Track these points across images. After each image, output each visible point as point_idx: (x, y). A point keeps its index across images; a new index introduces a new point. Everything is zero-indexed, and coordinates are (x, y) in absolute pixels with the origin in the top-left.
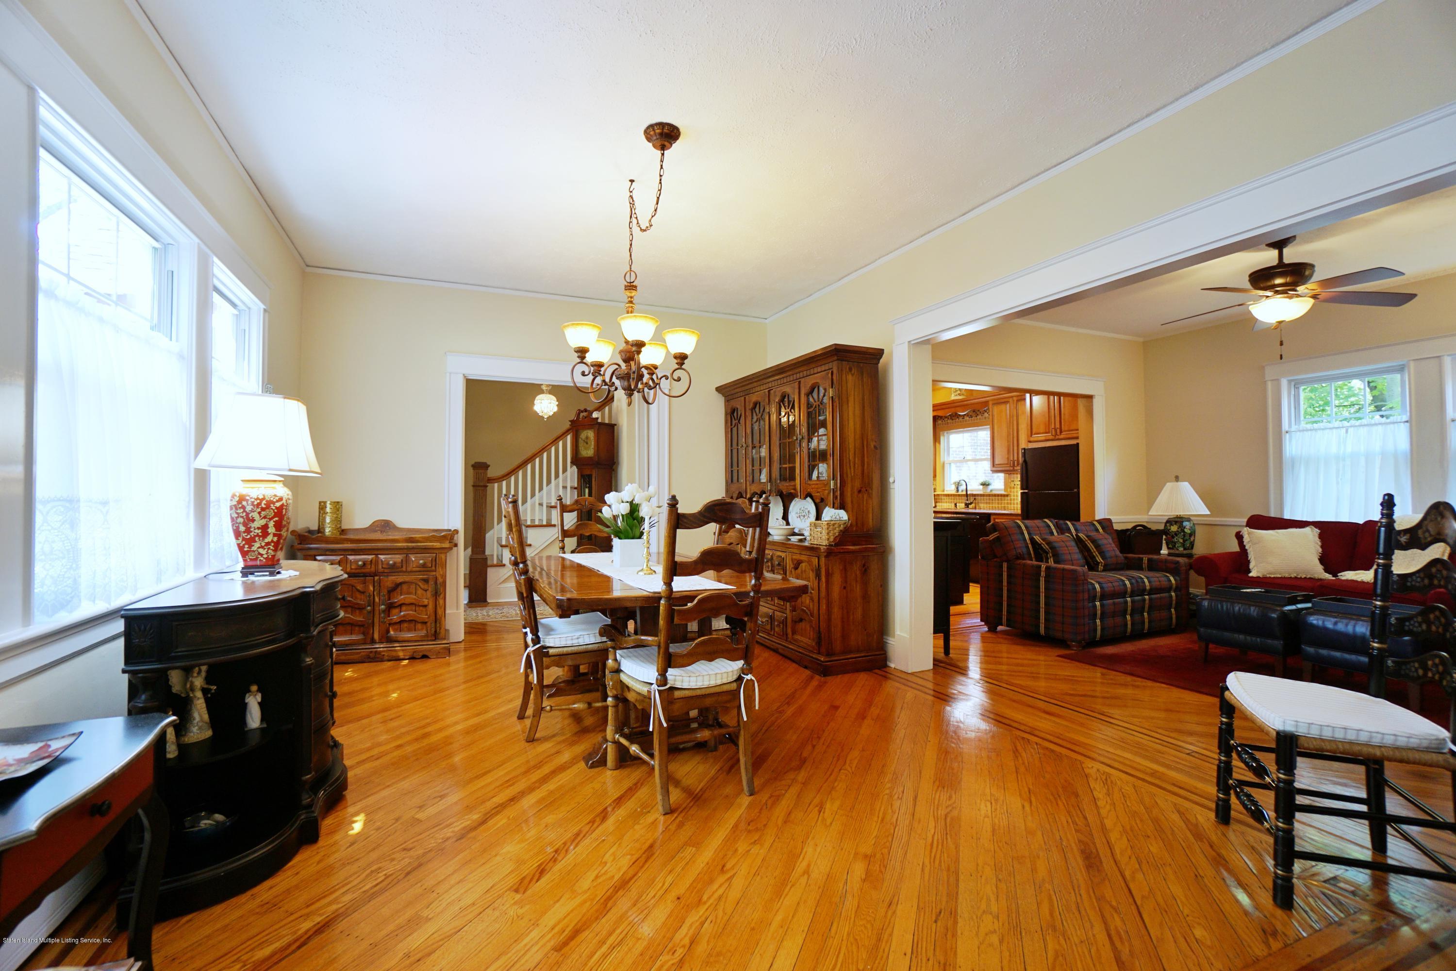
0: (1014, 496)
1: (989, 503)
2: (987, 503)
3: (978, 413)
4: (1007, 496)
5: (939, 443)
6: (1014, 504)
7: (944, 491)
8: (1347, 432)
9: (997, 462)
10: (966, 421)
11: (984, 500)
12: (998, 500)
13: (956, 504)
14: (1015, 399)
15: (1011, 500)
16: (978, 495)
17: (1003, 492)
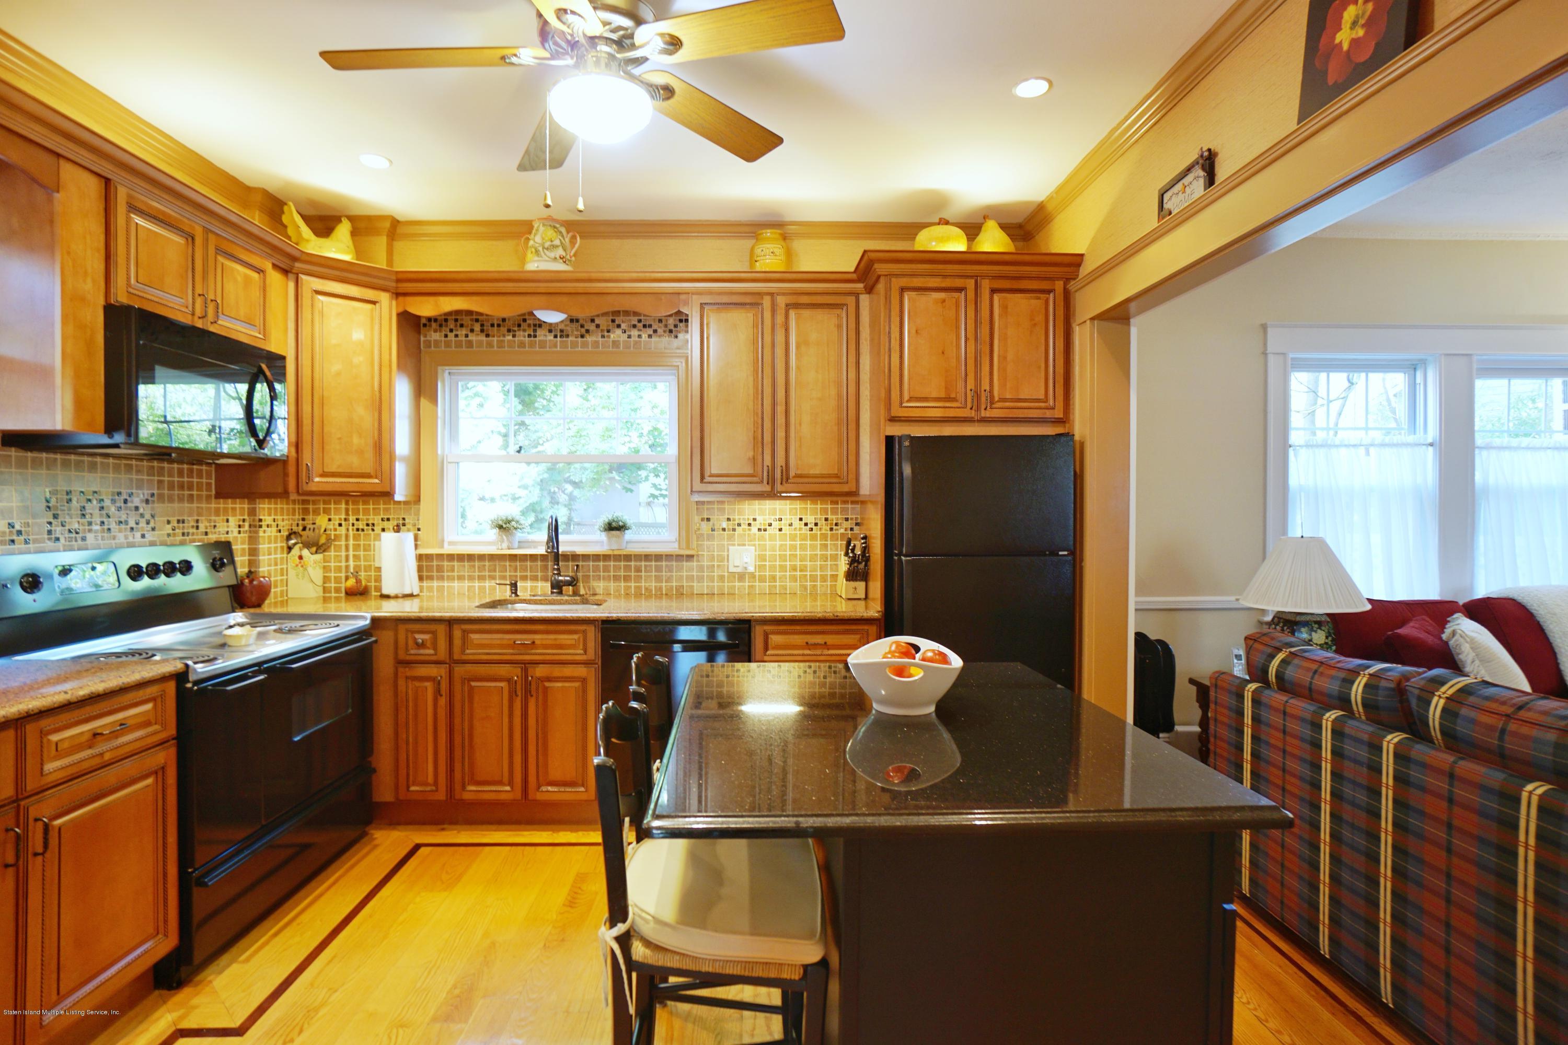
0: (712, 558)
1: (627, 579)
2: (617, 578)
3: (592, 327)
4: (690, 557)
5: (434, 399)
6: (711, 579)
7: (441, 545)
8: (1368, 453)
9: (715, 466)
10: (543, 344)
11: (606, 569)
12: (658, 569)
13: (514, 586)
14: (781, 301)
15: (701, 568)
16: (586, 557)
17: (673, 548)
